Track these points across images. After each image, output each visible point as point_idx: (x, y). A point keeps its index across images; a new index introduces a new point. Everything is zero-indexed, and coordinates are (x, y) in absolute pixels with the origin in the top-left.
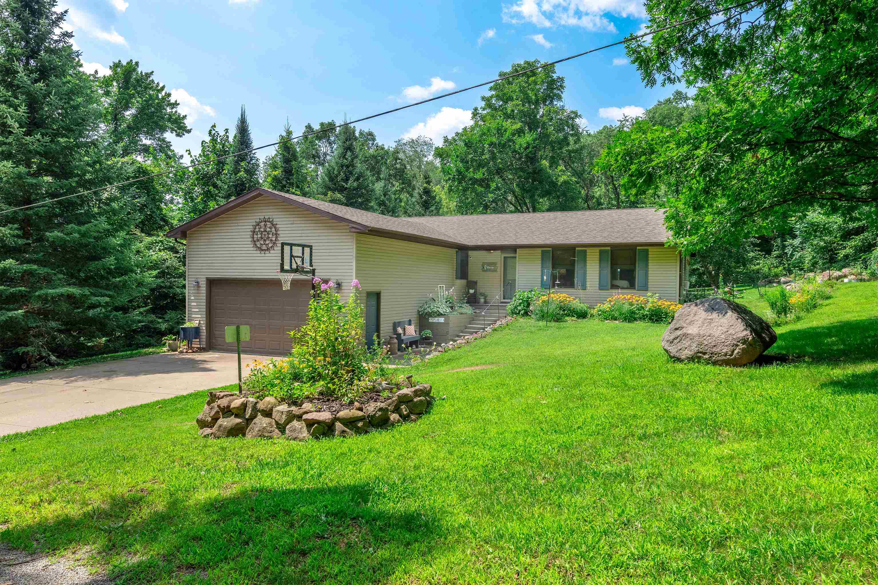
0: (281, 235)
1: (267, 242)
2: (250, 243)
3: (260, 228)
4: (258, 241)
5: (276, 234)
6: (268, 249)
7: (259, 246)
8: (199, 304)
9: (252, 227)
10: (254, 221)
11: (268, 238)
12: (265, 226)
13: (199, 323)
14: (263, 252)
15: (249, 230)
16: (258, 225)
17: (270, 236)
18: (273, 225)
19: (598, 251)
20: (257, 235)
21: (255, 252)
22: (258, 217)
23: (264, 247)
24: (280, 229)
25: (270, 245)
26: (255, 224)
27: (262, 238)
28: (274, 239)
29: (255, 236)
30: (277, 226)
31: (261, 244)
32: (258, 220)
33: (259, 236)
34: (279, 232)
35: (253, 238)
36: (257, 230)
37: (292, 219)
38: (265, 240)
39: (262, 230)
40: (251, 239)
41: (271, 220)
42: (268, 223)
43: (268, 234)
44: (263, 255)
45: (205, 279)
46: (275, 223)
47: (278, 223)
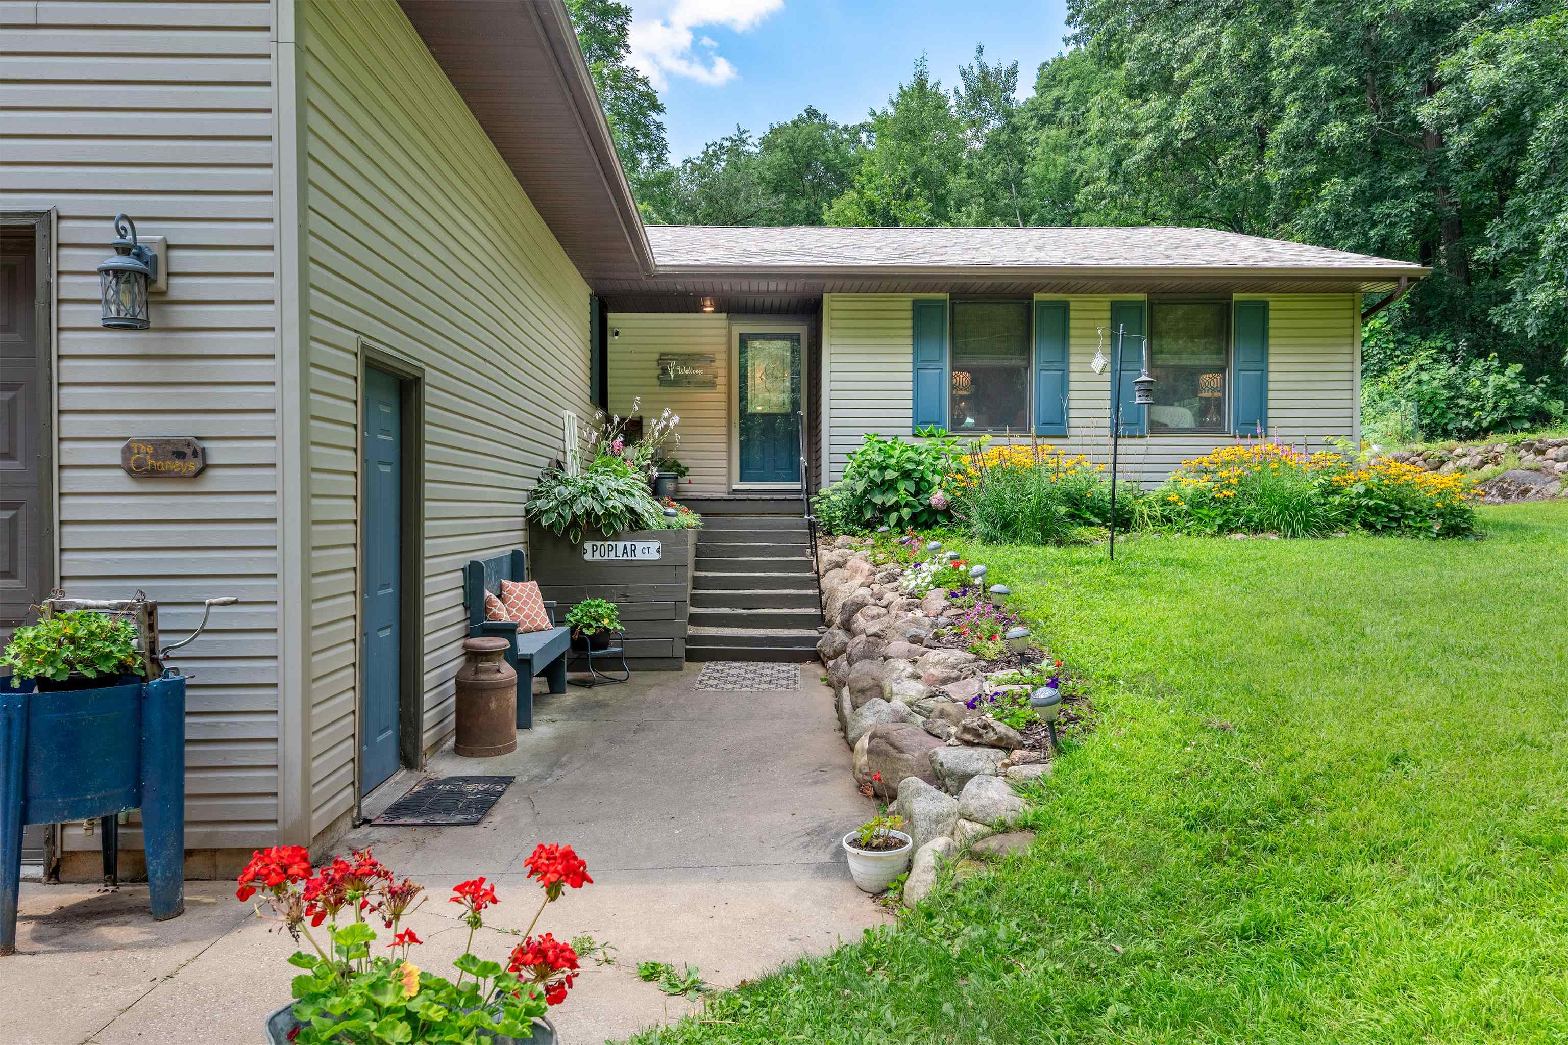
19: (1106, 305)
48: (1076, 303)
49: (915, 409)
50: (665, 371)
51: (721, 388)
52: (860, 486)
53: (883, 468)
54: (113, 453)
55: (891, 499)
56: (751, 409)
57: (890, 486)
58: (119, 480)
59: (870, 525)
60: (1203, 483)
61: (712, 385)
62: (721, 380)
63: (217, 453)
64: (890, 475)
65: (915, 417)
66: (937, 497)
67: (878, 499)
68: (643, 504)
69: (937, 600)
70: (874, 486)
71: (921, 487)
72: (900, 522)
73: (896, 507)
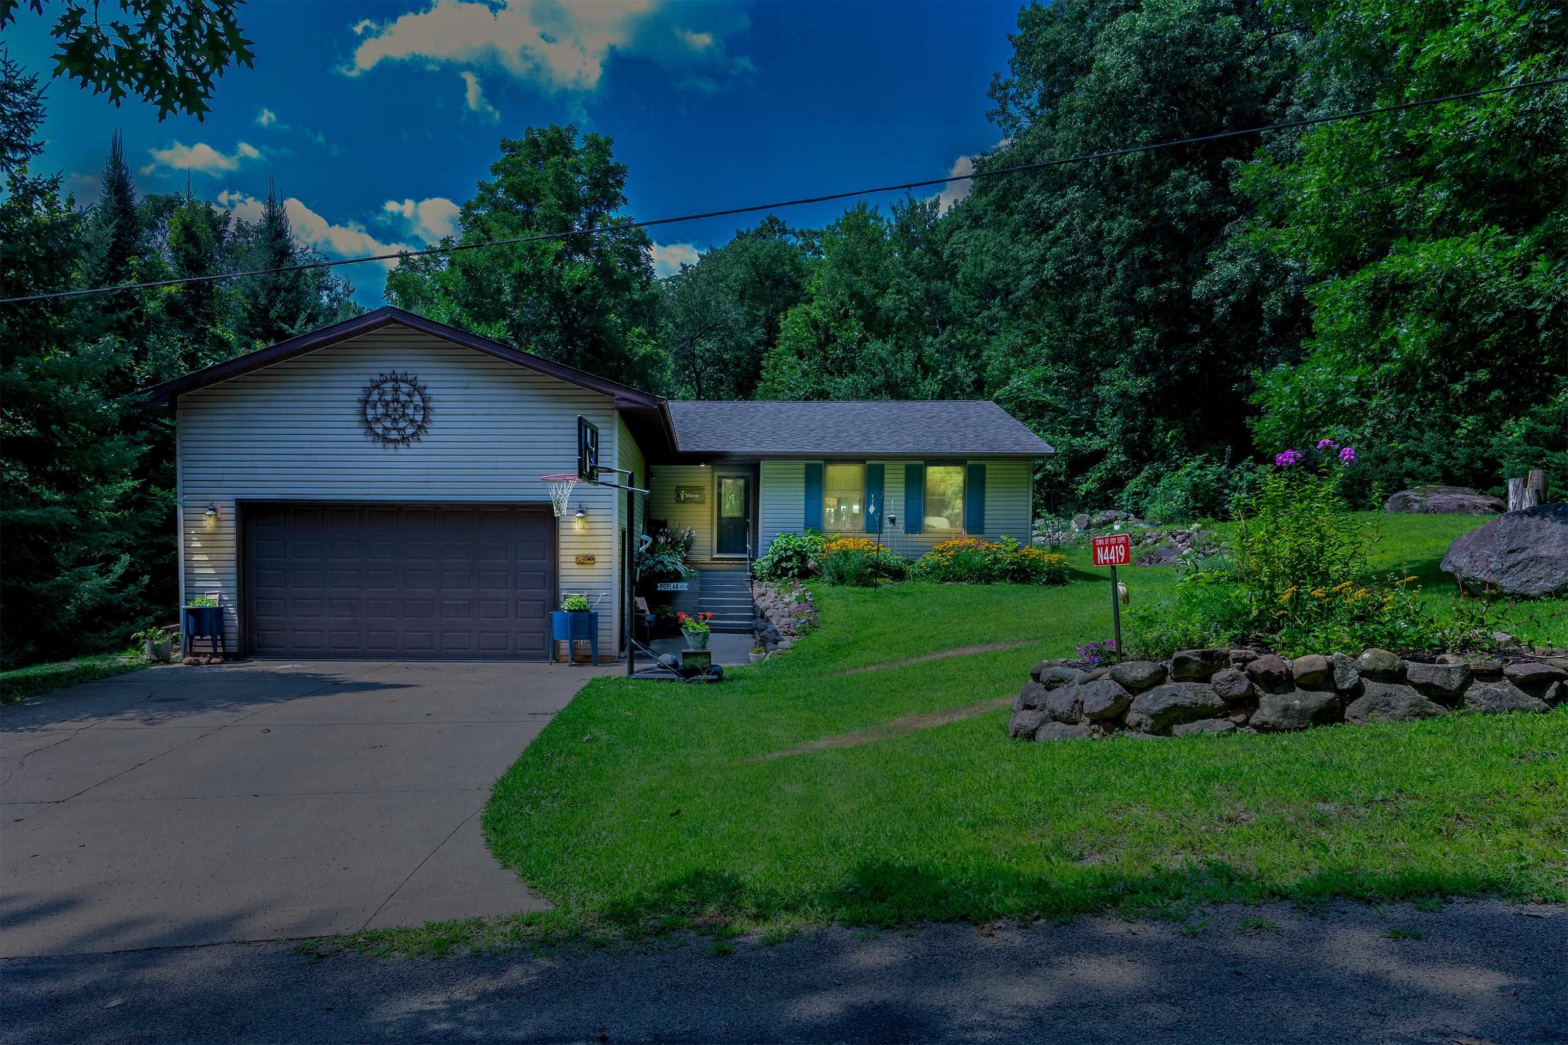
0: (437, 411)
1: (402, 424)
2: (356, 424)
3: (383, 394)
4: (378, 420)
5: (424, 408)
6: (404, 439)
7: (380, 431)
8: (214, 557)
9: (360, 391)
10: (367, 378)
11: (404, 415)
12: (396, 390)
13: (220, 600)
14: (392, 445)
15: (355, 398)
16: (378, 387)
17: (410, 411)
18: (415, 387)
19: (903, 467)
20: (375, 407)
21: (370, 445)
22: (377, 371)
23: (394, 435)
24: (434, 398)
25: (409, 431)
26: (369, 384)
27: (386, 415)
28: (419, 418)
29: (370, 411)
30: (427, 391)
31: (385, 428)
32: (377, 378)
33: (381, 411)
34: (431, 405)
35: (364, 414)
36: (375, 397)
37: (466, 378)
38: (395, 421)
39: (388, 398)
40: (359, 418)
41: (410, 377)
42: (402, 385)
43: (403, 407)
44: (392, 451)
45: (233, 504)
46: (420, 384)
47: (429, 384)
48: (888, 465)
49: (806, 519)
50: (679, 496)
51: (708, 505)
52: (776, 558)
53: (786, 550)
54: (573, 559)
55: (790, 565)
56: (724, 515)
57: (789, 559)
58: (575, 566)
59: (780, 577)
60: (937, 557)
61: (703, 502)
62: (708, 501)
63: (597, 559)
64: (790, 553)
65: (806, 523)
66: (811, 564)
67: (784, 564)
68: (681, 568)
69: (794, 605)
70: (781, 560)
71: (803, 558)
72: (793, 575)
73: (792, 568)
